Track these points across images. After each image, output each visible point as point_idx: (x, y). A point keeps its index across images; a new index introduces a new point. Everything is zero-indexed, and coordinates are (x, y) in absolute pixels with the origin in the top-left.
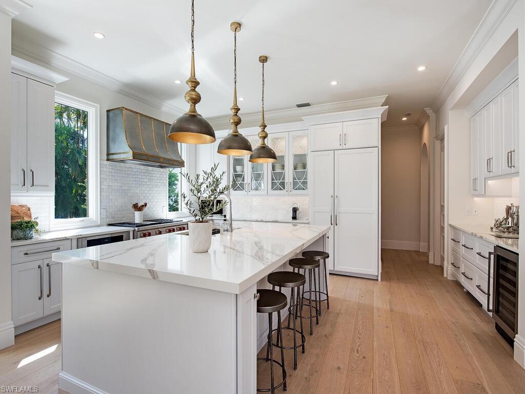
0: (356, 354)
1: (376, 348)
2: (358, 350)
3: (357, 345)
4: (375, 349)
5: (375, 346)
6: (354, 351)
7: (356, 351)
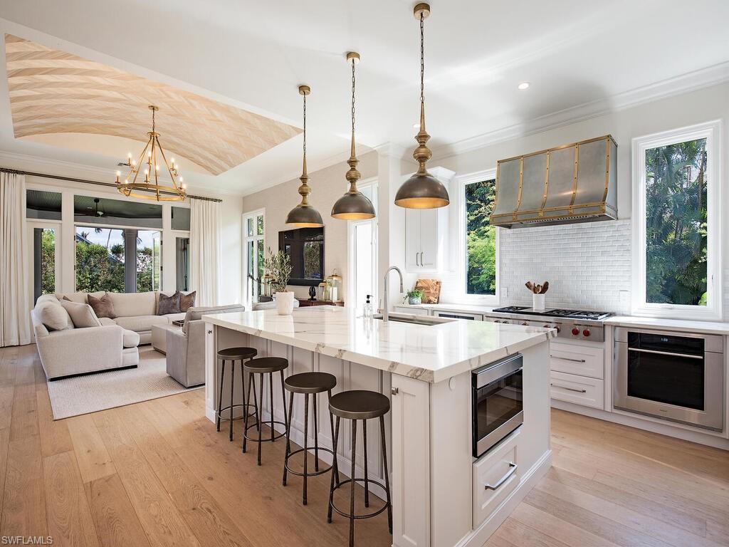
0: (207, 506)
1: (189, 536)
2: (210, 512)
3: (218, 519)
4: (190, 533)
5: (192, 537)
6: (214, 508)
7: (212, 510)
